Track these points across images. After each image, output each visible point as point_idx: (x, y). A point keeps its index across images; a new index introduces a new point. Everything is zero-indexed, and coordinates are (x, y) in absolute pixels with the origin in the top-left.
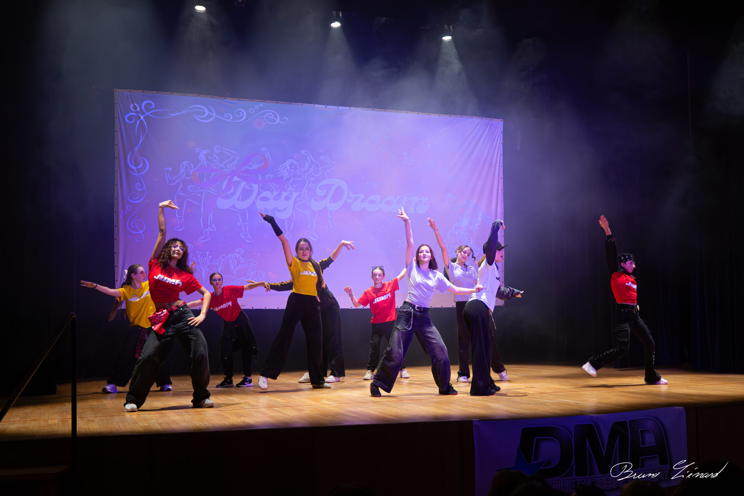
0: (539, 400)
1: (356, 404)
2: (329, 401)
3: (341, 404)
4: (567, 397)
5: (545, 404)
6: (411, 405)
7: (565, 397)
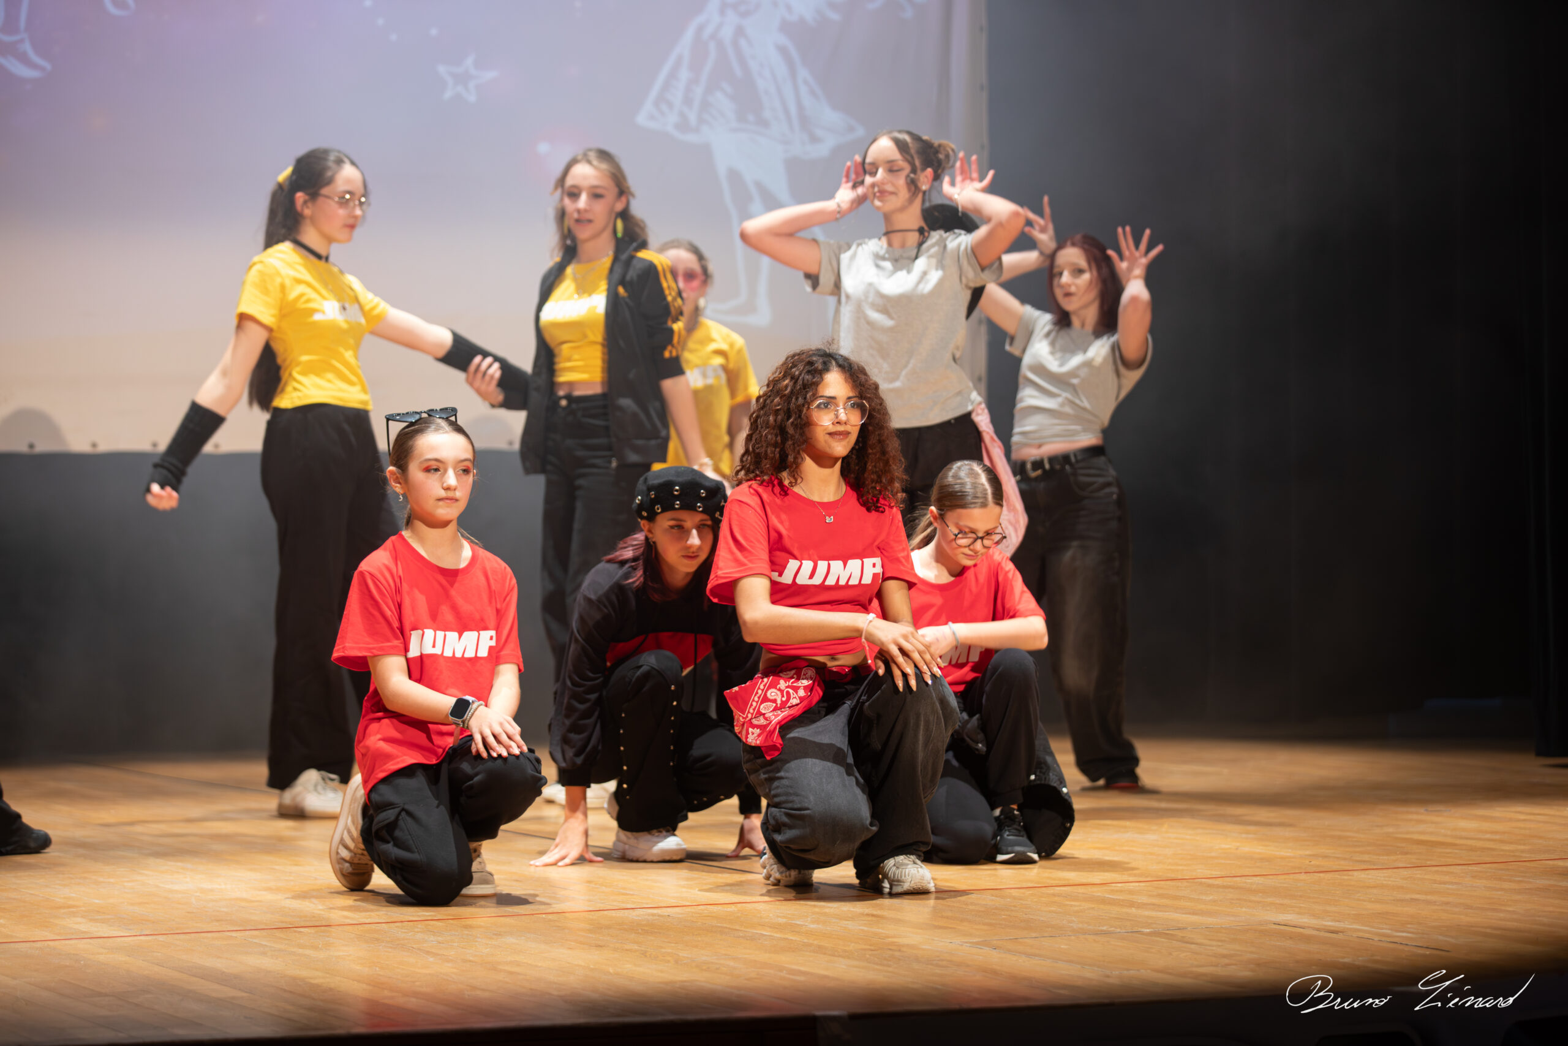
0: (1147, 913)
1: (234, 934)
2: (96, 921)
3: (161, 938)
4: (1286, 901)
5: (1179, 934)
6: (510, 940)
7: (1278, 901)
